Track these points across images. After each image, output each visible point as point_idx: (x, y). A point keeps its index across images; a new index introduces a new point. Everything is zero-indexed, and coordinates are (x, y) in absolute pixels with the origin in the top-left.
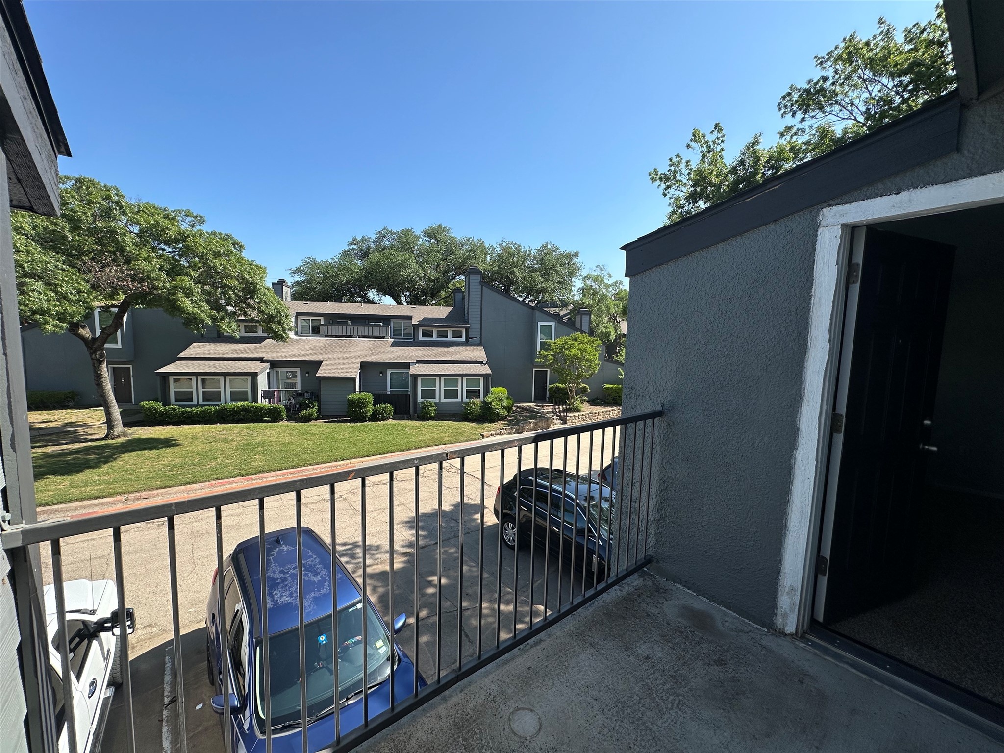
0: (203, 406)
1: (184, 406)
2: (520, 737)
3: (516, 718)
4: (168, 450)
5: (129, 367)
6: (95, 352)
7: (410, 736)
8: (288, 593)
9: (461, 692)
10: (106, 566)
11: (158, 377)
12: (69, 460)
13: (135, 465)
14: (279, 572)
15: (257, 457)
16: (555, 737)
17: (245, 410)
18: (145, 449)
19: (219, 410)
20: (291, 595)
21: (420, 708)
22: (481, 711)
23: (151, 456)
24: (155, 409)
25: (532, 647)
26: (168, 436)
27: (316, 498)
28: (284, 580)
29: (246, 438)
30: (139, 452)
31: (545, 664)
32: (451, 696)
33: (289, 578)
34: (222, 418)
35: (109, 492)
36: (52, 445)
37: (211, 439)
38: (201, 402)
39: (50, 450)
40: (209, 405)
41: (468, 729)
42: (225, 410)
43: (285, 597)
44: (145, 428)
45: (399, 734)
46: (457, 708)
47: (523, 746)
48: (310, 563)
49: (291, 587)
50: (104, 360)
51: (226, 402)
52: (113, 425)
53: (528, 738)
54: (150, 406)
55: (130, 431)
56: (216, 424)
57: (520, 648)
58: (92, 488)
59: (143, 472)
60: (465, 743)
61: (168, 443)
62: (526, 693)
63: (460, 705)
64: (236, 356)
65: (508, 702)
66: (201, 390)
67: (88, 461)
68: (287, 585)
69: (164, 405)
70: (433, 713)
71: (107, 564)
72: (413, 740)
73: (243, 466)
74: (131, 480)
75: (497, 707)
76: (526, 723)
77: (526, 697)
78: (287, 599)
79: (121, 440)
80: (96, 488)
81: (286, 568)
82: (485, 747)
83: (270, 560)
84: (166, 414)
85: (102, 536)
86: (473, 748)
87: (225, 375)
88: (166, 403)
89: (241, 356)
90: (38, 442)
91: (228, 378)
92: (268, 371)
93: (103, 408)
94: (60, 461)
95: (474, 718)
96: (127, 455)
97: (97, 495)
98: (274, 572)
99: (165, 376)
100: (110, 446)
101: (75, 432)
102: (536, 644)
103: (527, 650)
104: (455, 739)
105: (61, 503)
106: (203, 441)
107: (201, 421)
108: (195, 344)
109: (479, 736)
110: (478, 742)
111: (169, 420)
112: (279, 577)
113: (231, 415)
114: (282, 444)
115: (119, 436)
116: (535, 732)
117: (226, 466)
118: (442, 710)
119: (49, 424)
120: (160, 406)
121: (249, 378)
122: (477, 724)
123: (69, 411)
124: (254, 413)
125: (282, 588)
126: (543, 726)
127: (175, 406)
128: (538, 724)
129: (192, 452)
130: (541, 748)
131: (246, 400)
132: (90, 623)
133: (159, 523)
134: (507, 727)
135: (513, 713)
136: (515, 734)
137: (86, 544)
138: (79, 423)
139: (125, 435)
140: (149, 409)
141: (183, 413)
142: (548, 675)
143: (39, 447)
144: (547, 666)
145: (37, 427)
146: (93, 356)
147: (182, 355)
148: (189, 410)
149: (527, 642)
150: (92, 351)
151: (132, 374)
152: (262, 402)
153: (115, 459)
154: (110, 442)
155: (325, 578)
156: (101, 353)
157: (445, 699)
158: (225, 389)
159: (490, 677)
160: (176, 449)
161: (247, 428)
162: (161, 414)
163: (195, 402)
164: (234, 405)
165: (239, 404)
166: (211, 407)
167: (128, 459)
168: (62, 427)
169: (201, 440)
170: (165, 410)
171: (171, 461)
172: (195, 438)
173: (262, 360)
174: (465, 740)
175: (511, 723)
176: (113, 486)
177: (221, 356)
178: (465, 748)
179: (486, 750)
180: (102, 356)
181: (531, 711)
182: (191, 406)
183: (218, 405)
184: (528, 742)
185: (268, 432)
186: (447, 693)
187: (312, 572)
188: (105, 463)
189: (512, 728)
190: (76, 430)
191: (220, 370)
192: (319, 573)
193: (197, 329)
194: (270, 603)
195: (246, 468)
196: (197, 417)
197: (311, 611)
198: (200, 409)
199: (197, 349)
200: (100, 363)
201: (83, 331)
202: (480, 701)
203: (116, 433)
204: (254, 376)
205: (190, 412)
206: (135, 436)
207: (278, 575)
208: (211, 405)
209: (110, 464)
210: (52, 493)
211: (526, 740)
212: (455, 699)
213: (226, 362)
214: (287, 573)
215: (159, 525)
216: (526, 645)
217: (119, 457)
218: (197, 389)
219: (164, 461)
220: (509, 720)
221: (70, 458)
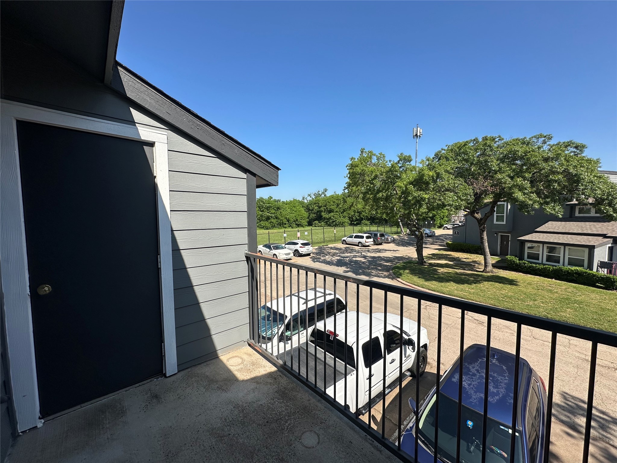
0: (545, 265)
1: (531, 263)
2: (301, 436)
3: (312, 434)
4: (510, 286)
5: (509, 235)
6: (481, 226)
7: (299, 392)
8: (469, 382)
9: (325, 407)
10: (446, 329)
11: (518, 242)
12: (462, 278)
13: (487, 289)
14: (476, 370)
15: (569, 310)
16: (302, 456)
17: (578, 273)
18: (497, 282)
19: (556, 269)
20: (469, 385)
21: (313, 392)
22: (314, 417)
23: (498, 287)
24: (514, 261)
25: (371, 444)
26: (514, 278)
27: (607, 363)
28: (474, 375)
29: (569, 294)
30: (493, 283)
31: (357, 453)
32: (321, 403)
33: (478, 376)
34: (559, 276)
35: (467, 297)
36: (461, 269)
37: (540, 288)
38: (545, 262)
39: (459, 271)
40: (549, 265)
41: (304, 412)
42: (560, 270)
43: (465, 383)
44: (506, 271)
45: (300, 388)
46: (315, 407)
47: (295, 438)
48: (499, 379)
49: (473, 381)
50: (485, 230)
51: (564, 265)
52: (487, 266)
53: (300, 441)
54: (511, 259)
55: (495, 270)
56: (552, 278)
57: (367, 436)
58: (463, 293)
59: (489, 293)
60: (297, 412)
61: (511, 282)
62: (331, 440)
63: (317, 408)
64: (580, 232)
65: (321, 430)
66: (545, 254)
67: (469, 280)
68: (472, 378)
69: (519, 260)
70: (311, 398)
71: (447, 328)
72: (297, 393)
73: (551, 312)
74: (480, 295)
75: (318, 424)
76: (310, 440)
77: (327, 440)
78: (466, 384)
79: (489, 274)
80: (464, 293)
81: (482, 371)
82: (295, 420)
83: (479, 361)
84: (519, 265)
85: (454, 316)
86: (294, 415)
87: (565, 245)
88: (521, 258)
89: (585, 232)
90: (458, 267)
91: (567, 248)
92: (610, 245)
93: (483, 256)
94: (459, 277)
95: (310, 414)
96: (486, 282)
97: (462, 297)
98: (473, 368)
99: (523, 242)
100: (481, 276)
101: (474, 266)
102: (376, 448)
103: (367, 441)
104: (298, 408)
105: (449, 295)
106: (534, 287)
107: (542, 275)
108: (550, 222)
109: (300, 417)
110: (297, 417)
111: (521, 269)
112: (473, 372)
113: (565, 275)
114: (601, 308)
115: (489, 272)
116: (305, 444)
117: (539, 307)
118: (313, 400)
119: (467, 260)
120: (517, 260)
121: (587, 250)
122: (307, 416)
123: (478, 255)
124: (586, 278)
125: (469, 378)
126: (308, 449)
127: (526, 262)
128: (310, 446)
129: (522, 292)
130: (294, 447)
131: (583, 266)
132: (403, 338)
133: (480, 322)
134: (306, 430)
135: (315, 432)
136: (302, 434)
137: (447, 316)
138: (478, 262)
139: (492, 272)
140: (510, 260)
141: (530, 267)
142: (348, 455)
143: (457, 269)
144: (356, 454)
145: (462, 260)
146: (480, 228)
147: (538, 230)
148: (534, 265)
149: (375, 441)
150: (480, 225)
151: (510, 240)
152: (597, 270)
153: (480, 283)
154: (484, 274)
155: (499, 394)
156: (484, 226)
157: (319, 401)
158: (564, 255)
159: (338, 420)
160: (514, 287)
161: (575, 287)
162: (517, 265)
163: (540, 261)
164: (569, 268)
165: (574, 268)
166: (551, 266)
167: (486, 285)
168: (471, 262)
169: (533, 286)
170: (519, 263)
171: (506, 293)
172: (529, 284)
173: (605, 236)
174: (298, 412)
175: (309, 432)
176: (471, 295)
177: (567, 231)
178: (294, 412)
179: (293, 421)
180: (484, 228)
181: (318, 443)
182: (536, 263)
183: (556, 266)
184: (298, 440)
185: (593, 296)
186: (323, 401)
187: (494, 384)
188: (475, 283)
189: (306, 432)
190: (475, 265)
191: (562, 241)
192: (498, 388)
193: (528, 212)
194: (456, 380)
195: (554, 314)
196: (539, 271)
197: (473, 402)
198: (542, 266)
199: (550, 226)
200: (483, 231)
201: (477, 215)
202: (321, 416)
203: (487, 270)
204: (591, 248)
205: (535, 267)
206: (497, 274)
207: (473, 371)
208: (551, 265)
209: (476, 284)
210: (448, 289)
211: (299, 440)
212: (319, 405)
213: (569, 236)
214: (480, 373)
215: (479, 323)
216: (371, 440)
217: (482, 282)
218: (543, 253)
219: (503, 292)
220: (311, 431)
221: (464, 277)
